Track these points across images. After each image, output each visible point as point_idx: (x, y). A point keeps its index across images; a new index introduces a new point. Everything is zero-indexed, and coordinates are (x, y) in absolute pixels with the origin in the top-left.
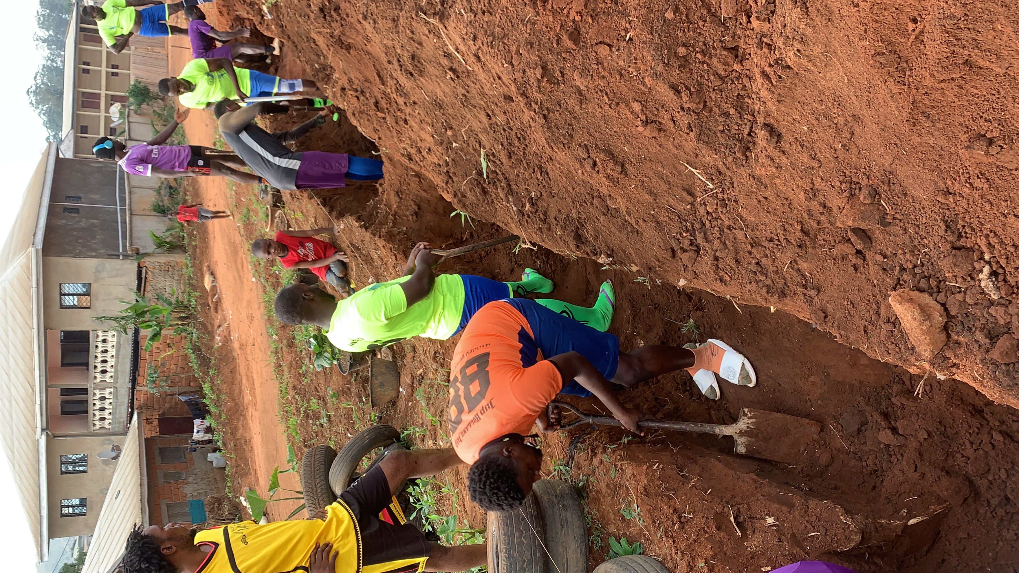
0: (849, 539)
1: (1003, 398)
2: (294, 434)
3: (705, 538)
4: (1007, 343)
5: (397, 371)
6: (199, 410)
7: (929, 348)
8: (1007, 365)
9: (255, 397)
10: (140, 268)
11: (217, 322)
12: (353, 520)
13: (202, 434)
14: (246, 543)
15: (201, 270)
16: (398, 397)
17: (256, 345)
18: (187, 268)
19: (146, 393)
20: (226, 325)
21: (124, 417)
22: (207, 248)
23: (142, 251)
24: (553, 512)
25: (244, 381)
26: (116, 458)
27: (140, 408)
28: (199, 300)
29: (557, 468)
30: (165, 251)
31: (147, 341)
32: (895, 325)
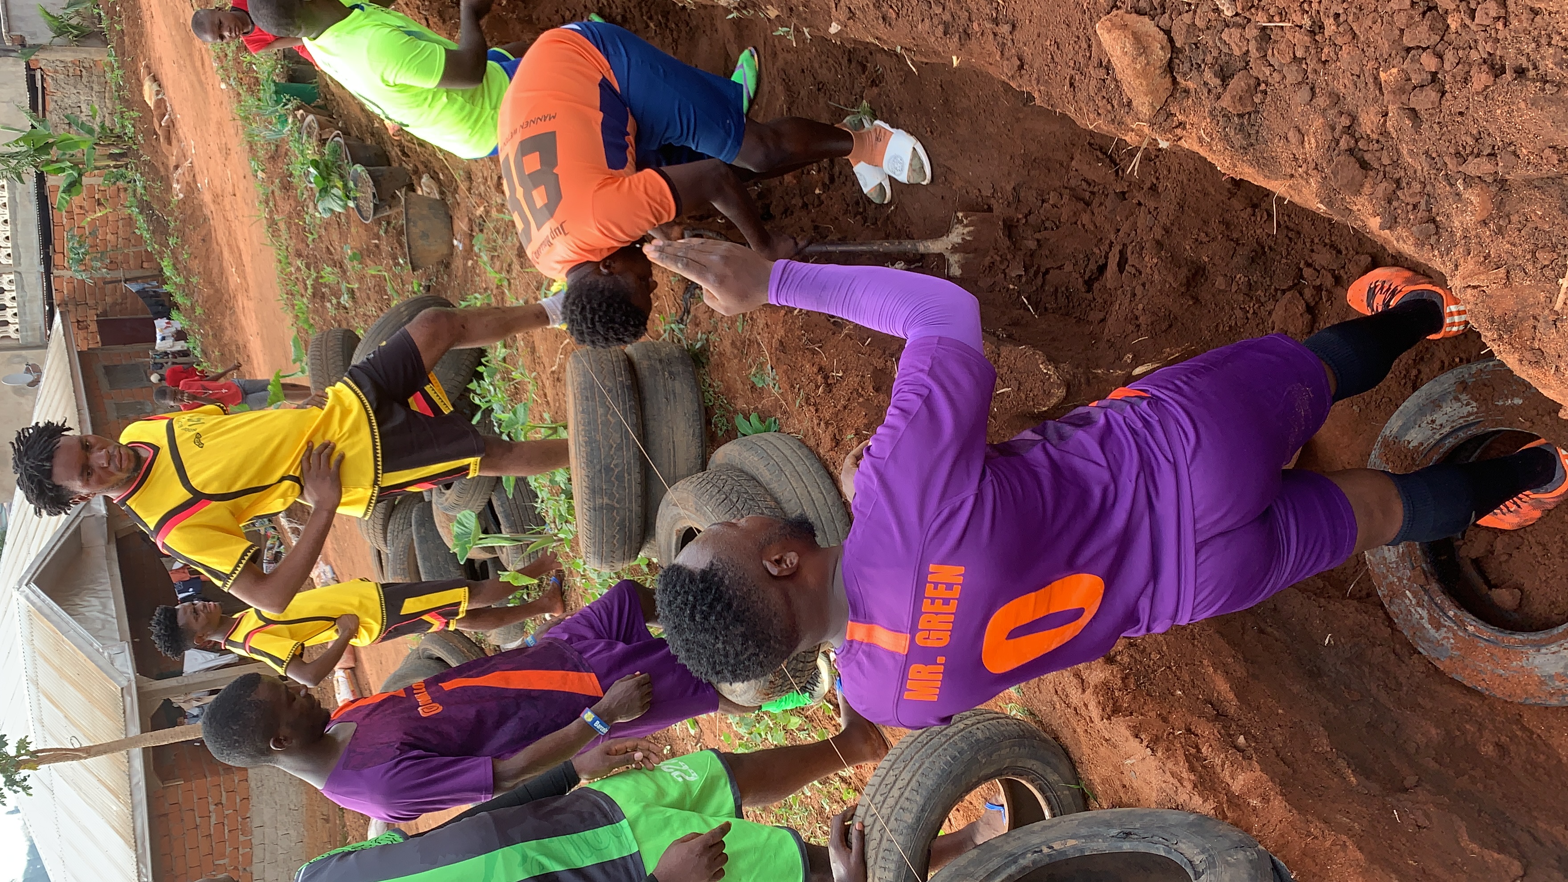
0: (1049, 395)
1: (1235, 166)
2: (306, 327)
3: (858, 403)
4: (1243, 84)
5: (447, 213)
6: (162, 305)
7: (1148, 99)
8: (1240, 116)
9: (245, 278)
10: (30, 72)
11: (173, 161)
12: (366, 409)
13: (169, 342)
14: (201, 445)
15: (136, 73)
16: (452, 254)
17: (238, 195)
18: (113, 71)
19: (71, 280)
20: (187, 164)
21: (40, 319)
22: (141, 35)
23: (29, 41)
24: (655, 380)
25: (226, 254)
26: (35, 383)
27: (63, 304)
28: (138, 125)
29: (667, 327)
30: (71, 42)
31: (60, 194)
32: (1108, 70)
